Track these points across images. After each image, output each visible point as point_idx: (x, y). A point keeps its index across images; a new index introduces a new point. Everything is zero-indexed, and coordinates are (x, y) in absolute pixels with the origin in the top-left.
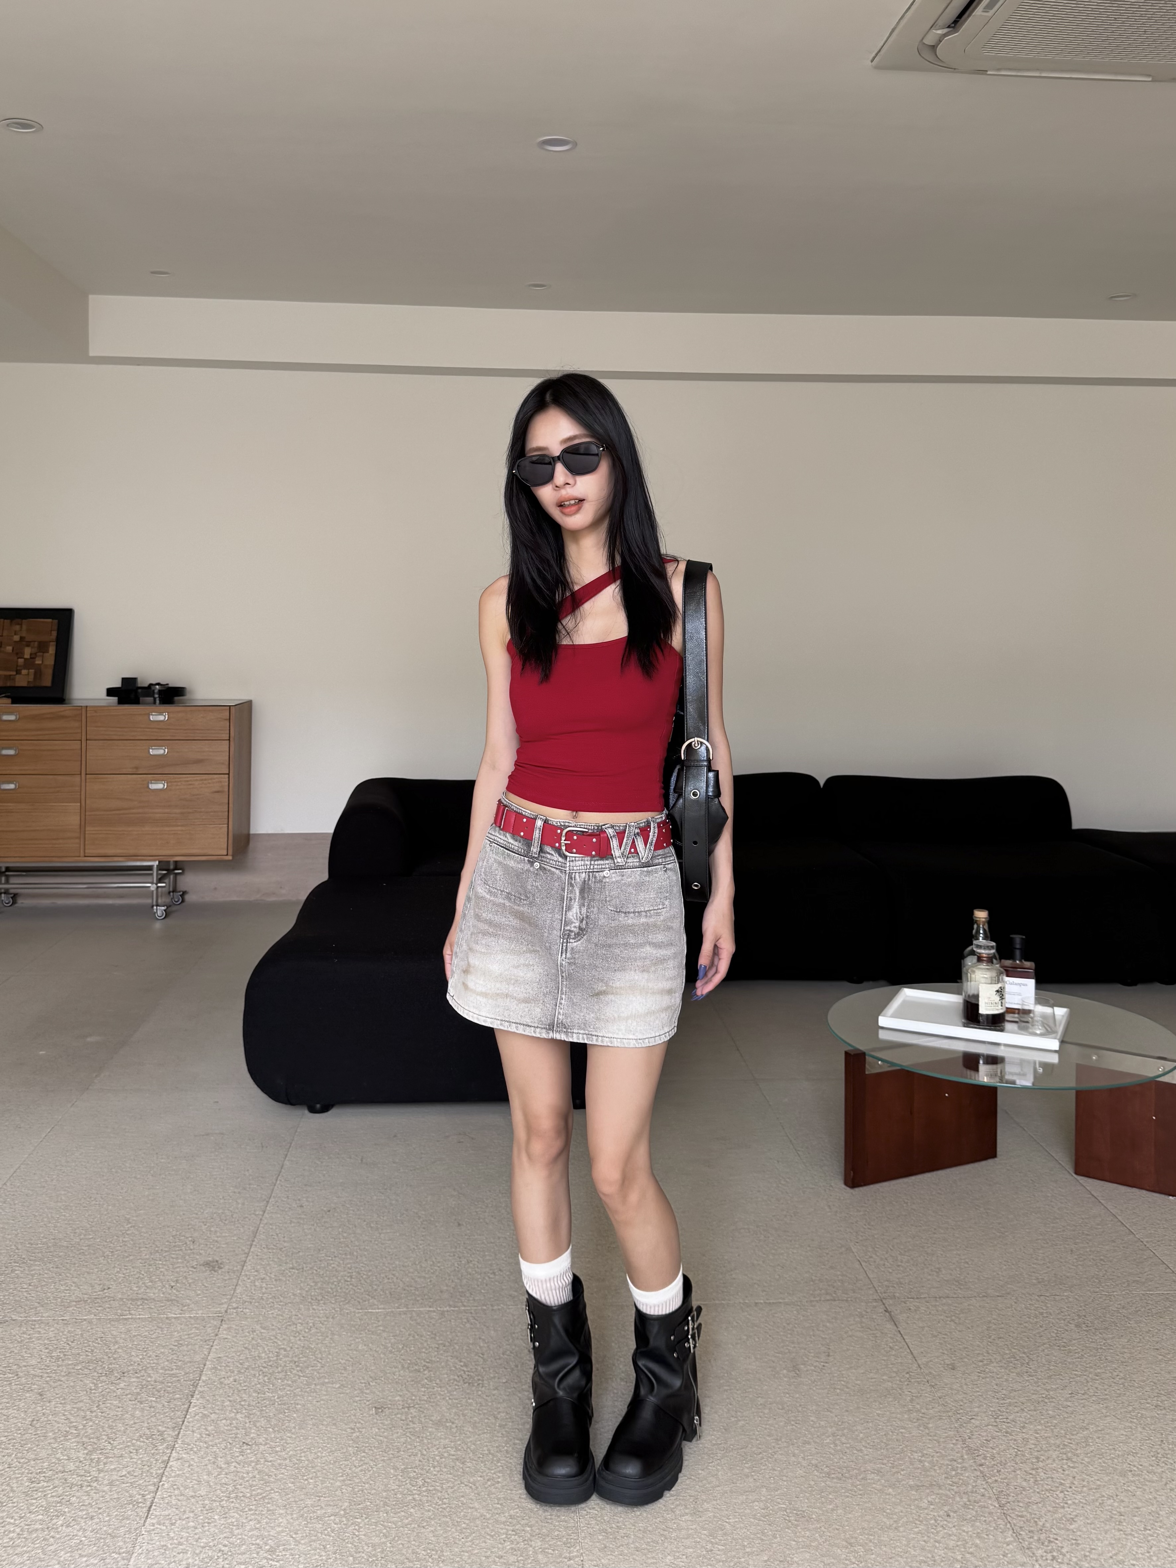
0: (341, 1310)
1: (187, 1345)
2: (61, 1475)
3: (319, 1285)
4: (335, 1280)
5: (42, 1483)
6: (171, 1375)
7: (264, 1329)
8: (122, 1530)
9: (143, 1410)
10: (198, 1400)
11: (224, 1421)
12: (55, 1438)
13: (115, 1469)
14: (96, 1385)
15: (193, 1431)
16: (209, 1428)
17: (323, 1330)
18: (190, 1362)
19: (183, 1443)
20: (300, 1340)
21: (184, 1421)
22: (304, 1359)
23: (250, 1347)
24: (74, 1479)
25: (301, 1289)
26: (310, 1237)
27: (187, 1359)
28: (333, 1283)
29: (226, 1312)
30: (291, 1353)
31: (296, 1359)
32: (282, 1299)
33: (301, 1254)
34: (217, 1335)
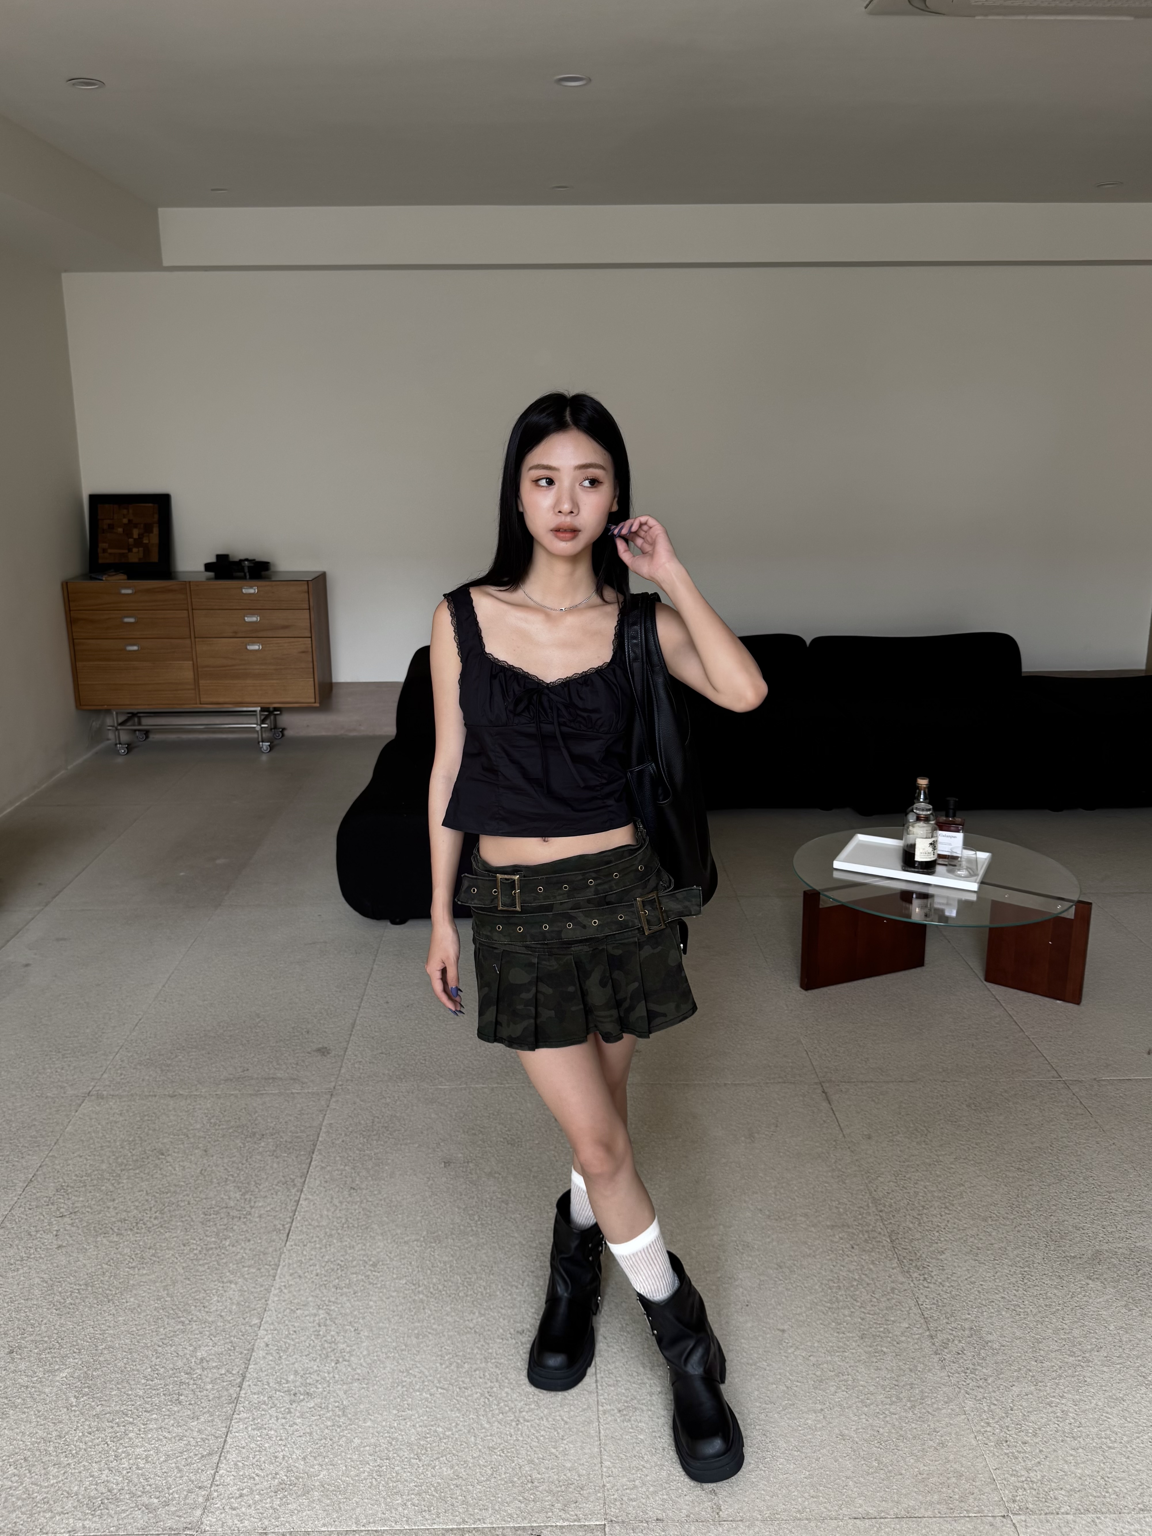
0: (418, 1086)
1: (308, 1114)
2: (225, 1210)
3: (402, 1067)
4: (413, 1062)
5: (212, 1216)
6: (297, 1137)
7: (362, 1101)
8: (270, 1249)
9: (278, 1163)
10: (317, 1155)
11: (336, 1172)
12: (218, 1183)
13: (262, 1206)
14: (244, 1144)
15: (315, 1179)
16: (327, 1177)
17: (405, 1102)
18: (310, 1127)
19: (309, 1187)
20: (389, 1110)
21: (308, 1172)
22: (392, 1125)
23: (353, 1116)
24: (236, 1213)
25: (389, 1070)
26: (394, 1027)
27: (308, 1125)
28: (412, 1065)
29: (334, 1088)
30: (382, 1120)
31: (386, 1125)
32: (375, 1078)
33: (388, 1041)
34: (328, 1106)
